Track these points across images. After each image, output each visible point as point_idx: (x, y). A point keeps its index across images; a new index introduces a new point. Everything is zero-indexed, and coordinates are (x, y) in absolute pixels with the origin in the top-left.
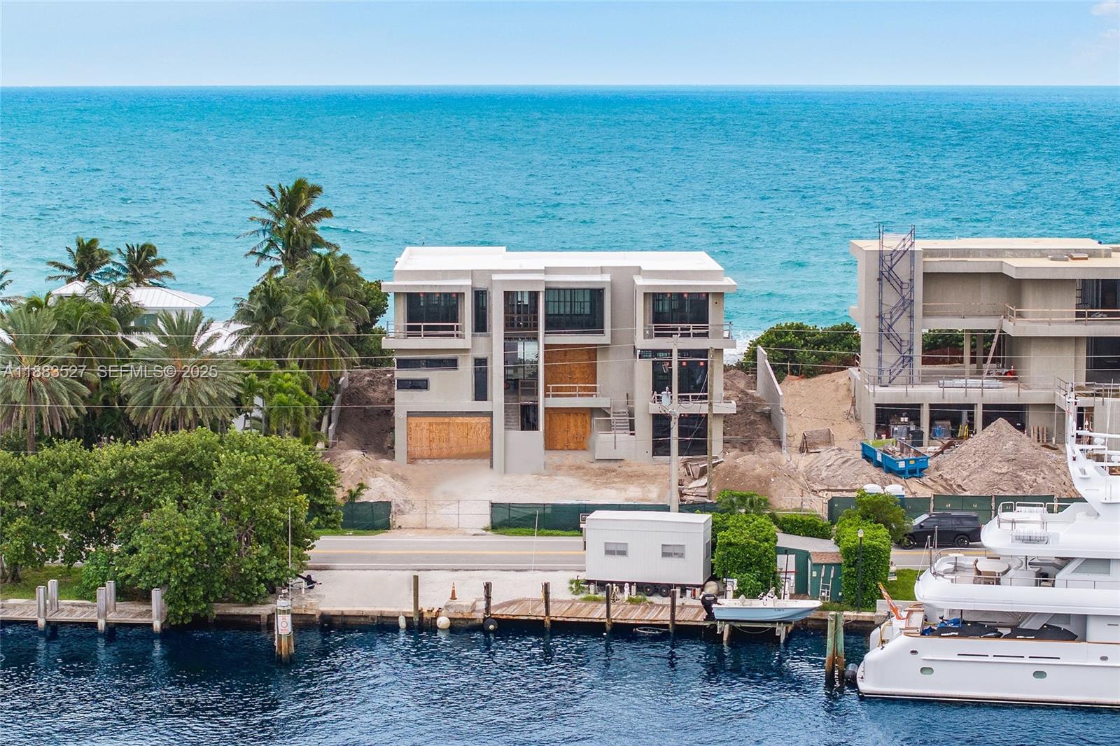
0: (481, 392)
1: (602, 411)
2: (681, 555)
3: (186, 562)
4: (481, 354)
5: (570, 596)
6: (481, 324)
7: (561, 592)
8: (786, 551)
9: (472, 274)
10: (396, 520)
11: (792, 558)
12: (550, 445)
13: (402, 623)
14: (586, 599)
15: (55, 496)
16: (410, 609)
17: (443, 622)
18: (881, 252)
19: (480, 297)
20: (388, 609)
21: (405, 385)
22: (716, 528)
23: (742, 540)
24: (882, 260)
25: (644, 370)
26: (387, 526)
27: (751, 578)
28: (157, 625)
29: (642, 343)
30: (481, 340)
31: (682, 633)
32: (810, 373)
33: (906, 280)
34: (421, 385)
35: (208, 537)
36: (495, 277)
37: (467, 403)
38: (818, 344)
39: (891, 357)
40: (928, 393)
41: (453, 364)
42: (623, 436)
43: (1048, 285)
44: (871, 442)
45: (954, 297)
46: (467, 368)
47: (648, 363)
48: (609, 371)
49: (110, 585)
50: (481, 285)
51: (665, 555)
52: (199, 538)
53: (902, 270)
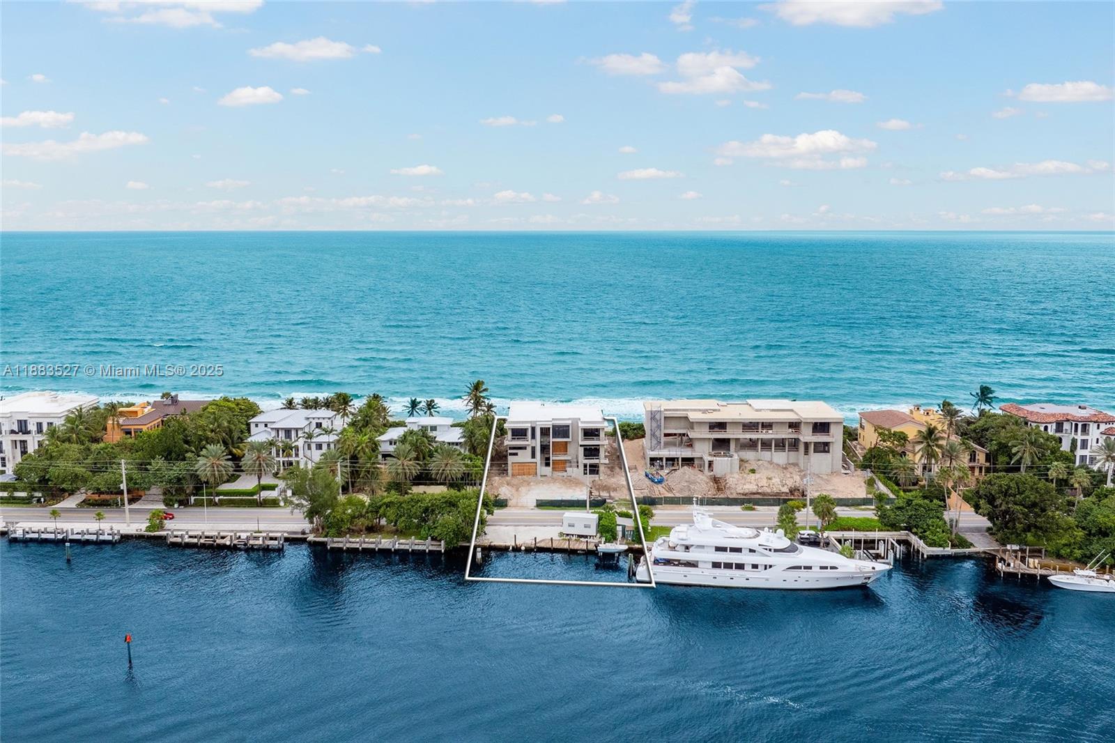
0: (533, 456)
1: (570, 462)
2: (590, 527)
3: (451, 534)
4: (534, 445)
5: (559, 538)
6: (533, 437)
7: (556, 537)
8: (619, 525)
9: (531, 422)
10: (510, 503)
11: (621, 527)
12: (554, 469)
13: (511, 548)
14: (563, 539)
15: (414, 510)
16: (514, 544)
17: (523, 548)
18: (651, 411)
19: (533, 429)
20: (508, 544)
21: (511, 454)
22: (600, 519)
23: (606, 524)
24: (652, 414)
25: (581, 450)
26: (506, 506)
27: (609, 536)
28: (443, 551)
29: (581, 443)
30: (533, 441)
31: (589, 553)
32: (632, 439)
33: (659, 419)
34: (516, 454)
35: (457, 526)
36: (538, 423)
37: (530, 460)
38: (634, 429)
39: (654, 442)
40: (665, 453)
41: (525, 448)
42: (575, 469)
43: (700, 423)
44: (648, 471)
45: (673, 424)
46: (529, 449)
47: (582, 448)
48: (571, 449)
49: (430, 538)
50: (533, 426)
51: (585, 527)
52: (455, 526)
53: (657, 417)
